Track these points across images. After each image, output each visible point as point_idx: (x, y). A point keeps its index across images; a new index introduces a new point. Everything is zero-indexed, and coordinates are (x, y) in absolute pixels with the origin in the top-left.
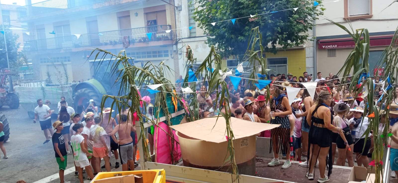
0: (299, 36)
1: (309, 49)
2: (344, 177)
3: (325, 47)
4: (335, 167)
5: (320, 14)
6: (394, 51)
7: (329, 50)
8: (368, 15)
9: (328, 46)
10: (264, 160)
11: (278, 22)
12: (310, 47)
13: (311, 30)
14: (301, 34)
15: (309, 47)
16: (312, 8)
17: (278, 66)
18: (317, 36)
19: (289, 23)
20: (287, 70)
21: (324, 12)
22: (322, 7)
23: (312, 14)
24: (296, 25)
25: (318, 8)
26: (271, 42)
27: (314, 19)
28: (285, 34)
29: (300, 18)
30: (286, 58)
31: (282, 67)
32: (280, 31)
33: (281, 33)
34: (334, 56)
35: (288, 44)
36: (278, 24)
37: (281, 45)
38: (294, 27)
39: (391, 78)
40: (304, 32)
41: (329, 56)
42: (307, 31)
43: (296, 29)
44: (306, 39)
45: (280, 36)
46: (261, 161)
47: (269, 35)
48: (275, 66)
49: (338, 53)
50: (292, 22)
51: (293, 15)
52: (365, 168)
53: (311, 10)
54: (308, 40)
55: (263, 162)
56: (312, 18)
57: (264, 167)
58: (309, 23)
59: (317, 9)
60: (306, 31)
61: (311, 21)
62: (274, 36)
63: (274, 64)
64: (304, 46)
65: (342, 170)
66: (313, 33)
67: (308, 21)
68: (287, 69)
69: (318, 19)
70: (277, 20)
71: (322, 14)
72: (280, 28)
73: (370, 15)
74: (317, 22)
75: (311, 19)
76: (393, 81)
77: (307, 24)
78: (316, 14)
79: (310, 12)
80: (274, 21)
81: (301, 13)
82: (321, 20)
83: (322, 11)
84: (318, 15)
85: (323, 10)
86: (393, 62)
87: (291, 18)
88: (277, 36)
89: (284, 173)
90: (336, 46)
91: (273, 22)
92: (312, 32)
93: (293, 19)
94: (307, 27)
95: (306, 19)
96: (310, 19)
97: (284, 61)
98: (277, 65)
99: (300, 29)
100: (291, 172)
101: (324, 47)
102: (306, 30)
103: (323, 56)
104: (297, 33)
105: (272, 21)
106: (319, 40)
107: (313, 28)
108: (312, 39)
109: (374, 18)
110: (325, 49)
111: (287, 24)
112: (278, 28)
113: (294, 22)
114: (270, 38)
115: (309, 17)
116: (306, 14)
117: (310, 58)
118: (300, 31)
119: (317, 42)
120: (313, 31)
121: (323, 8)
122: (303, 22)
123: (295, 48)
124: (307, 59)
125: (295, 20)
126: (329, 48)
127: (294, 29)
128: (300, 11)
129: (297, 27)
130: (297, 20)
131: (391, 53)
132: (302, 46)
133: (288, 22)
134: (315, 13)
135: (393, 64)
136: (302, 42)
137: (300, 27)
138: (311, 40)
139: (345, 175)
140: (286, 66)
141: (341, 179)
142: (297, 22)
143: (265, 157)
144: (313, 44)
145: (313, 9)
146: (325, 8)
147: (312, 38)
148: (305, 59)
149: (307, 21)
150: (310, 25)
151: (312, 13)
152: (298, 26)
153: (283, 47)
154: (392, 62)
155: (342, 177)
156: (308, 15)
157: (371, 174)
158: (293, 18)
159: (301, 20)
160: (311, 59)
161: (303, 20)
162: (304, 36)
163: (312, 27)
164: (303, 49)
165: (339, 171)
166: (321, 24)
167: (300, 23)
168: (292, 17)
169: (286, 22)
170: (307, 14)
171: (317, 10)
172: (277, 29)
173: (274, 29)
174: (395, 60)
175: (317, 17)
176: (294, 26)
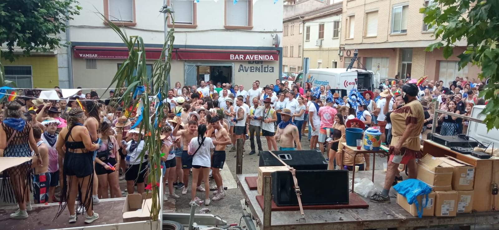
0: (48, 38)
1: (62, 56)
2: (116, 210)
3: (83, 56)
4: (105, 201)
5: (75, 13)
6: (163, 65)
7: (88, 60)
8: (131, 23)
9: (86, 55)
10: (7, 210)
11: (17, 16)
12: (63, 55)
13: (63, 32)
14: (51, 36)
15: (61, 54)
16: (64, 4)
17: (18, 78)
18: (71, 41)
19: (33, 19)
20: (32, 84)
21: (80, 11)
22: (76, 4)
23: (65, 12)
24: (44, 23)
25: (73, 5)
26: (6, 43)
27: (68, 18)
28: (29, 33)
29: (48, 15)
30: (30, 67)
31: (24, 79)
32: (20, 29)
33: (23, 31)
34: (95, 67)
35: (32, 48)
36: (17, 19)
37: (22, 48)
38: (41, 26)
39: (162, 94)
40: (54, 34)
41: (88, 67)
42: (59, 32)
43: (44, 28)
44: (57, 44)
45: (20, 35)
46: (3, 211)
47: (3, 31)
48: (15, 78)
49: (99, 64)
50: (38, 19)
51: (39, 9)
52: (139, 195)
53: (63, 6)
54: (61, 45)
55: (6, 213)
56: (65, 16)
57: (7, 219)
58: (61, 23)
59: (70, 5)
60: (57, 33)
61: (63, 20)
62: (11, 34)
63: (12, 74)
64: (55, 52)
65: (113, 202)
66: (67, 37)
67: (60, 20)
68: (32, 82)
69: (73, 19)
70: (16, 13)
71: (78, 14)
72: (20, 25)
73: (133, 22)
74: (71, 22)
75: (63, 18)
76: (163, 97)
77: (58, 24)
78: (70, 13)
79: (62, 8)
80: (10, 13)
81: (50, 7)
82: (76, 20)
83: (77, 10)
84: (72, 14)
85: (79, 8)
86: (163, 76)
87: (36, 13)
88: (17, 35)
89: (38, 222)
90: (96, 55)
91: (8, 14)
92: (65, 35)
93: (40, 15)
94: (58, 27)
95: (57, 17)
96: (61, 18)
97: (27, 71)
98: (16, 76)
99: (50, 29)
100: (49, 218)
101: (81, 55)
102: (57, 31)
103: (81, 67)
104: (45, 34)
105: (6, 13)
106: (75, 46)
107: (66, 30)
108: (66, 45)
109: (137, 27)
110: (82, 58)
111: (30, 19)
112: (17, 24)
113: (40, 19)
114: (5, 36)
115: (61, 15)
116: (56, 10)
117: (63, 69)
118: (49, 31)
119: (73, 48)
120: (67, 34)
121: (79, 6)
122: (52, 19)
123: (42, 53)
124: (59, 70)
125: (43, 17)
126: (88, 57)
127: (41, 27)
128: (49, 5)
129: (45, 26)
130: (45, 17)
131: (160, 67)
132: (52, 52)
133: (32, 17)
134: (69, 11)
135: (163, 79)
136: (52, 47)
137: (50, 26)
138: (64, 46)
139: (118, 208)
140: (30, 77)
141: (112, 214)
142: (45, 20)
143: (8, 206)
144: (67, 50)
145: (66, 5)
146: (82, 7)
147: (65, 42)
148: (57, 69)
149: (58, 20)
150: (62, 25)
151: (65, 10)
152: (46, 24)
153: (23, 51)
154: (161, 77)
155: (114, 211)
156: (60, 11)
157: (147, 200)
158: (38, 13)
159: (50, 17)
160: (66, 70)
161: (53, 17)
162: (55, 39)
163: (65, 28)
164: (53, 56)
165: (110, 204)
166: (76, 26)
167: (49, 21)
168: (37, 11)
169: (28, 16)
170: (58, 10)
171: (71, 8)
172: (15, 25)
173: (11, 24)
174: (165, 75)
175: (71, 16)
176: (41, 23)
